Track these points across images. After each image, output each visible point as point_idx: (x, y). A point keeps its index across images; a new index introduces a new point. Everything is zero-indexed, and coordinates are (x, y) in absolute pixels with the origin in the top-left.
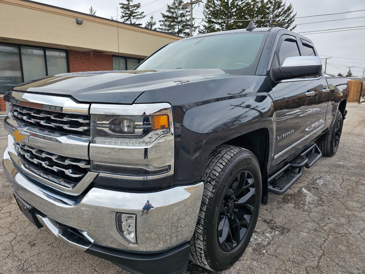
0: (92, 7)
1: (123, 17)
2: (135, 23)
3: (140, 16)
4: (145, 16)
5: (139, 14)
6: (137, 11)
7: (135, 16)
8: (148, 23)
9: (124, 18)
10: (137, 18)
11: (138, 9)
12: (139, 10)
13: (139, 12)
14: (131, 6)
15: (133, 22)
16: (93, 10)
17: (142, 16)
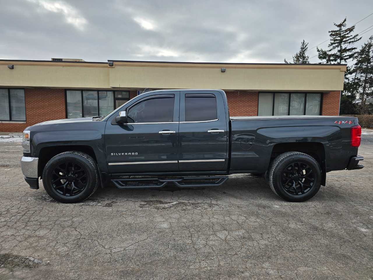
0: (304, 41)
1: (332, 44)
2: (346, 48)
3: (353, 40)
4: (361, 38)
5: (351, 37)
6: (349, 35)
7: (346, 41)
8: (365, 45)
9: (332, 46)
10: (350, 42)
11: (351, 33)
12: (353, 34)
13: (351, 36)
14: (343, 31)
15: (343, 48)
16: (304, 43)
17: (356, 39)
